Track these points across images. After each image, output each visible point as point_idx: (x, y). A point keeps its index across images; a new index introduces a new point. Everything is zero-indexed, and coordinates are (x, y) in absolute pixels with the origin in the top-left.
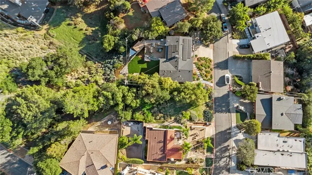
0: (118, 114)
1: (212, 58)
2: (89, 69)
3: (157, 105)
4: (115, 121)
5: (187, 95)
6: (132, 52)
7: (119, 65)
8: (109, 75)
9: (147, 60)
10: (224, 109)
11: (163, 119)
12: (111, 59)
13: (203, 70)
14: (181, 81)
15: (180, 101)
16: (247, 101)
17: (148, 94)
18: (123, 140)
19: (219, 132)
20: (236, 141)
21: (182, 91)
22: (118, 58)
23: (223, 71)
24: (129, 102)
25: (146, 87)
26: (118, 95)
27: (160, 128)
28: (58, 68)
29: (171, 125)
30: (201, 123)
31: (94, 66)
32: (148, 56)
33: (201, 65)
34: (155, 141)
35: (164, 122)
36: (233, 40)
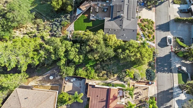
0: (60, 69)
1: (154, 21)
2: (38, 25)
3: (101, 62)
4: (57, 76)
5: (131, 53)
6: (78, 12)
7: (66, 23)
8: (55, 32)
9: (92, 19)
10: (166, 69)
11: (106, 76)
12: (59, 18)
13: (146, 30)
14: (125, 40)
15: (124, 59)
16: (188, 62)
17: (92, 51)
18: (63, 96)
19: (161, 92)
20: (179, 102)
21: (127, 49)
22: (66, 17)
23: (165, 33)
24: (71, 57)
25: (90, 43)
26: (60, 50)
27: (103, 85)
28: (5, 22)
29: (114, 82)
30: (143, 82)
31: (43, 23)
32: (93, 15)
33: (145, 26)
34: (97, 99)
35: (106, 79)
36: (174, 5)
